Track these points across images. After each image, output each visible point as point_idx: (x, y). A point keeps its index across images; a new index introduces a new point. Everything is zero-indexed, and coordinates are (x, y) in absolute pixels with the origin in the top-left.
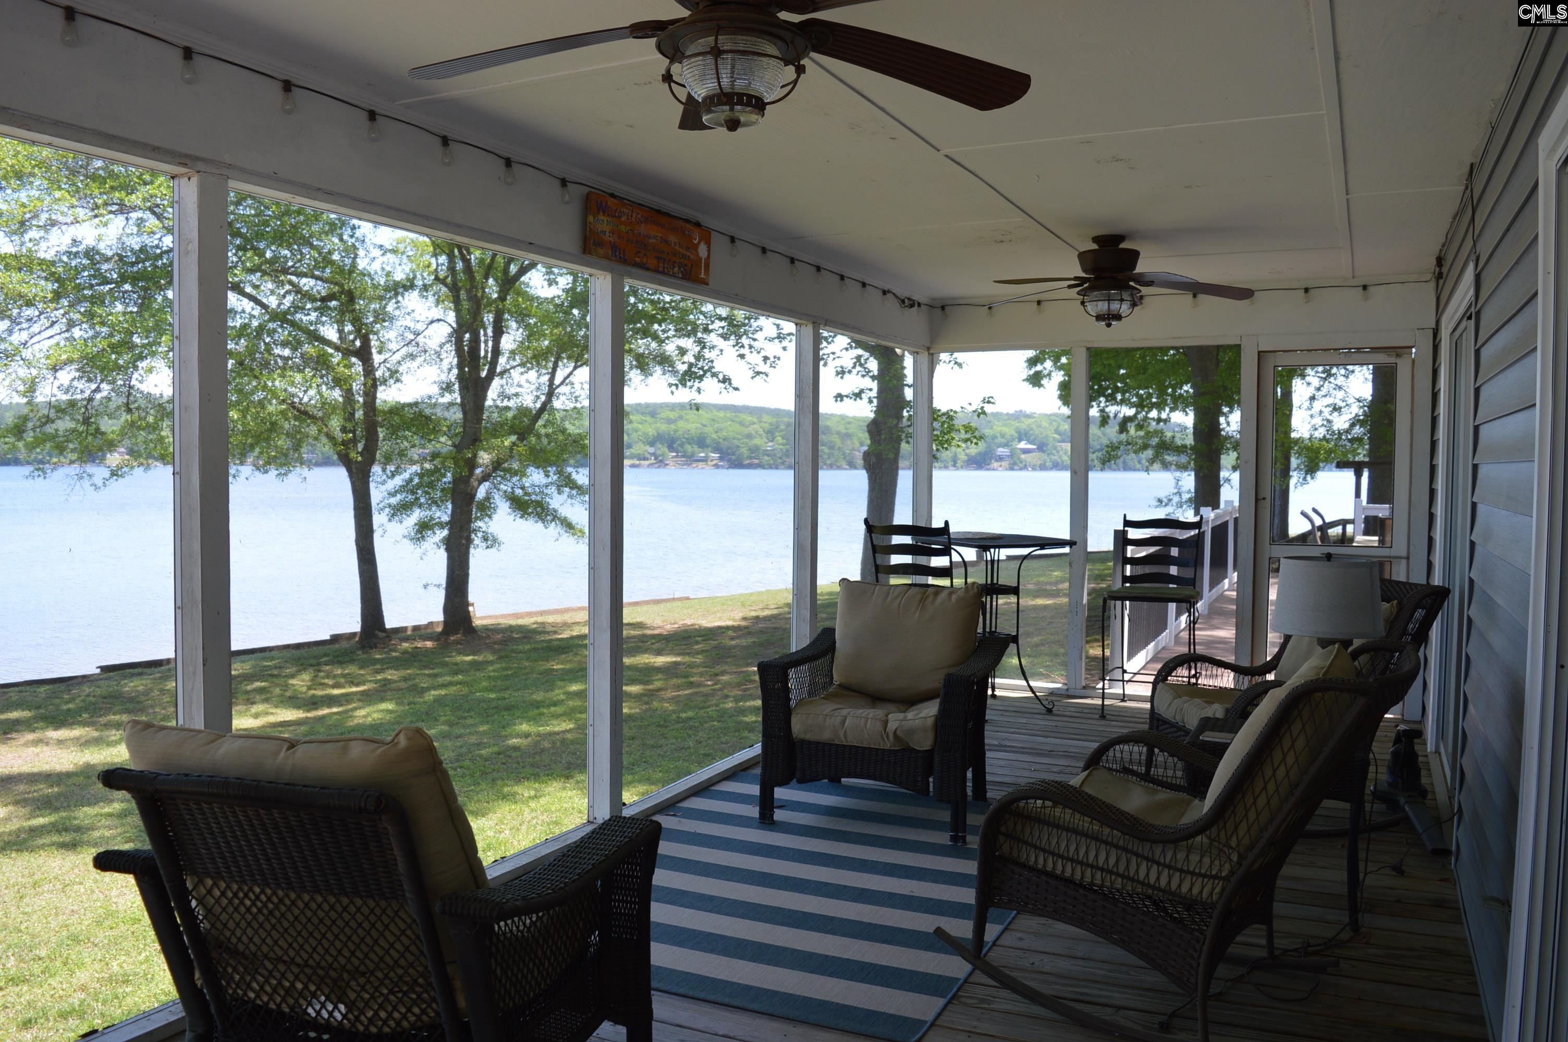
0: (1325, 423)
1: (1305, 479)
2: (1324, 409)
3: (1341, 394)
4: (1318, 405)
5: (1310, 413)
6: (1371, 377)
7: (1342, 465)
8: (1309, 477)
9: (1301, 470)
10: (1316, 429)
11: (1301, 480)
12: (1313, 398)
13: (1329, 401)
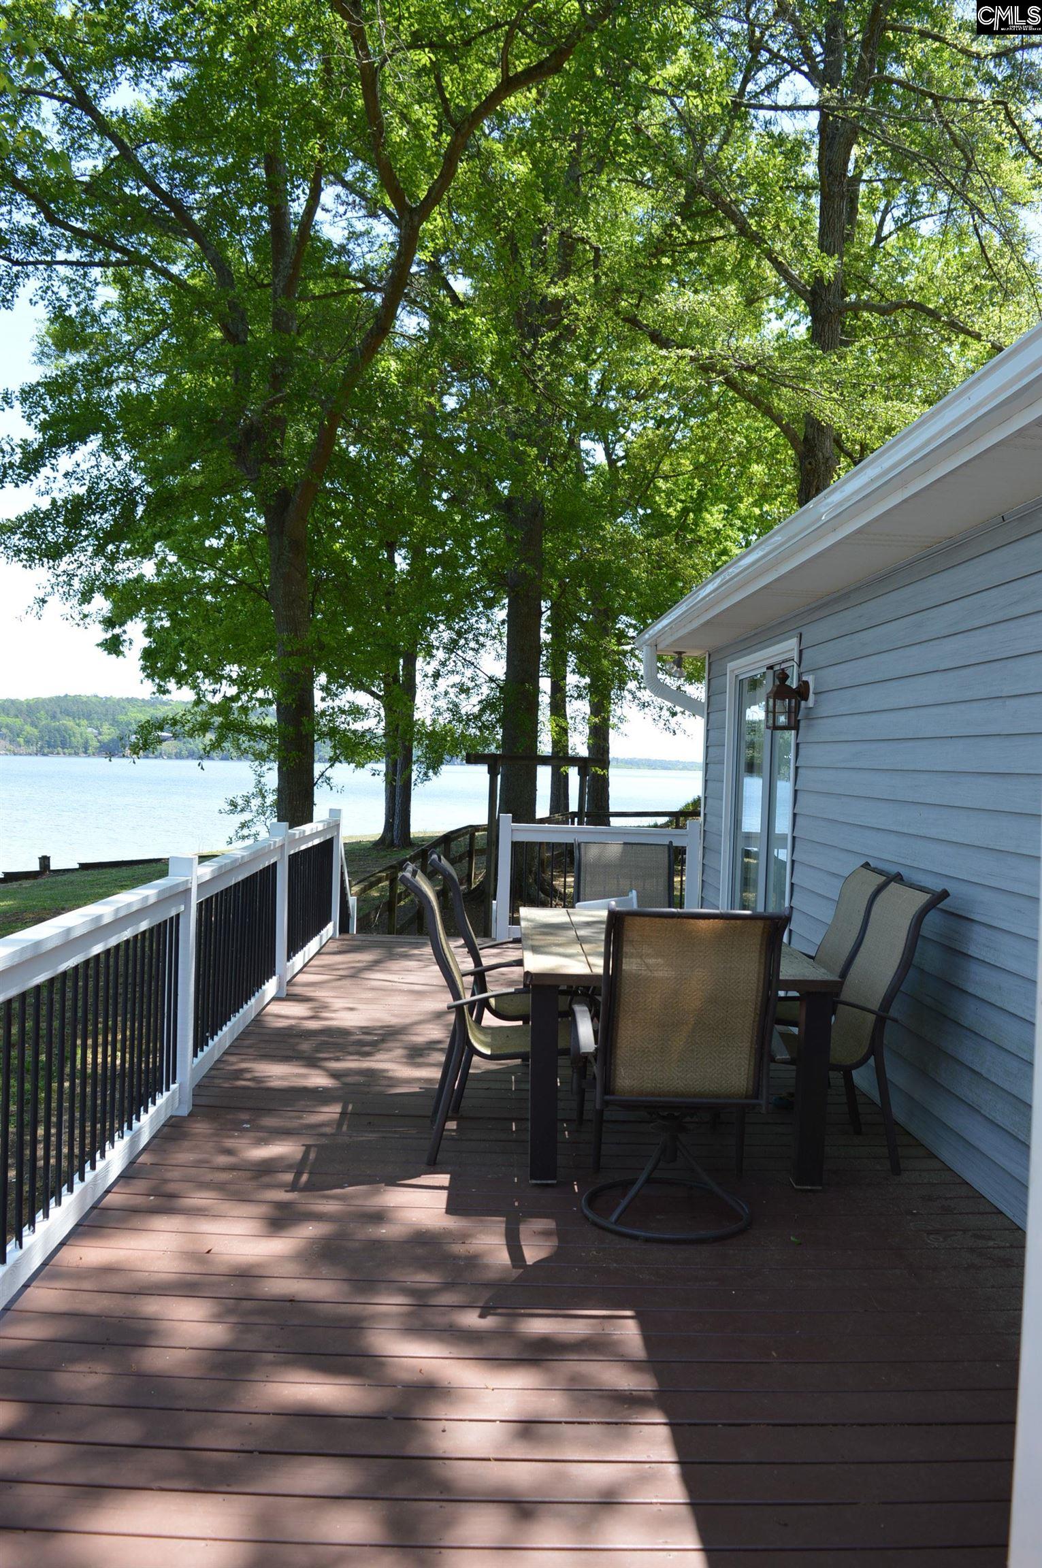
0: (451, 706)
1: (426, 774)
2: (449, 689)
3: (469, 672)
4: (443, 684)
5: (434, 693)
6: (504, 653)
7: (472, 759)
8: (431, 773)
9: (422, 763)
10: (440, 714)
11: (421, 776)
12: (437, 675)
13: (456, 679)
